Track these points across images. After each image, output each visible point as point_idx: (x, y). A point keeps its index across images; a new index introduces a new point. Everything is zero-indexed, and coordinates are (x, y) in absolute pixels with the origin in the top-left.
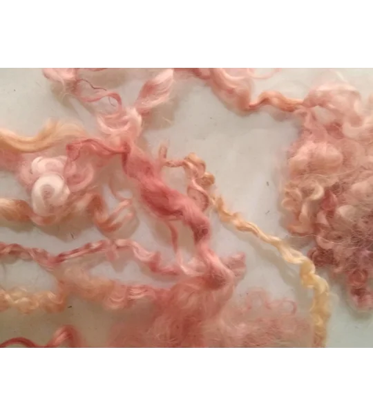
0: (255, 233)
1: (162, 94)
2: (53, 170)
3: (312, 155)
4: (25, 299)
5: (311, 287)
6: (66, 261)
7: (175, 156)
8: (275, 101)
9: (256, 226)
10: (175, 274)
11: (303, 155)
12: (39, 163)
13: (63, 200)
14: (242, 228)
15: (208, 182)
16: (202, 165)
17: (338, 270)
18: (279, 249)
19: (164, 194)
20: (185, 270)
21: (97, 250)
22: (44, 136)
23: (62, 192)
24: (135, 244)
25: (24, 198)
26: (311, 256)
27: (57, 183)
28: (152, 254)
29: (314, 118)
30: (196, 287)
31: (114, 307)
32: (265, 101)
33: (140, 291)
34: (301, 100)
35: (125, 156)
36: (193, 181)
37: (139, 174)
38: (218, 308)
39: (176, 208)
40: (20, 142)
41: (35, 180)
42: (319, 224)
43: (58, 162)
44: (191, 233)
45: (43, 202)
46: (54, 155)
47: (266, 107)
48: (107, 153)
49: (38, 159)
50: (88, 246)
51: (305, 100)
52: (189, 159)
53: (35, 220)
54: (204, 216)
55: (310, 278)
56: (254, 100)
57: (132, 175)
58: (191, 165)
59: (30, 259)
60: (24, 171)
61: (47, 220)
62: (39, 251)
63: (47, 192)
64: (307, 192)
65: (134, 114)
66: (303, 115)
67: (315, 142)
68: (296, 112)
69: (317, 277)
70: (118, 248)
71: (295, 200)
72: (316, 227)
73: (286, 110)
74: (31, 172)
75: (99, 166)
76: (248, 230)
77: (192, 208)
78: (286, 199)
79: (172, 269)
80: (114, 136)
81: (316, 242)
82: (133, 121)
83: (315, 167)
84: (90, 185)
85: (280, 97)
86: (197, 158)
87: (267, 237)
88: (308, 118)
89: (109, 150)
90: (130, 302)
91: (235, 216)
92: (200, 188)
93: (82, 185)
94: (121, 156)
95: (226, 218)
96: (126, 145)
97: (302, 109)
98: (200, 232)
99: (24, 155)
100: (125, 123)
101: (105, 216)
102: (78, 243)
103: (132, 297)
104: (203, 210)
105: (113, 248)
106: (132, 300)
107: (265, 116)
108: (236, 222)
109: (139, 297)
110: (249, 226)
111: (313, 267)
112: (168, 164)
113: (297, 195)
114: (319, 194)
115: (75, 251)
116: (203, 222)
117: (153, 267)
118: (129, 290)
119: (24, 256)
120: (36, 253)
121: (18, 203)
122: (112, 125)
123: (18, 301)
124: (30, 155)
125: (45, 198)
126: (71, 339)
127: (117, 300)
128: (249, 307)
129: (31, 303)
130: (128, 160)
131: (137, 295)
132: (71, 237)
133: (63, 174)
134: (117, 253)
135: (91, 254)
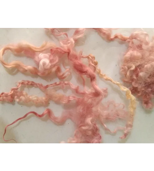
0: (111, 81)
1: (81, 34)
2: (46, 57)
3: (131, 55)
4: (36, 98)
5: (129, 99)
6: (49, 87)
7: (85, 54)
8: (120, 37)
9: (111, 79)
10: (84, 94)
11: (128, 55)
12: (41, 55)
13: (49, 67)
14: (107, 80)
15: (96, 64)
16: (94, 58)
17: (139, 94)
18: (119, 86)
19: (81, 65)
20: (87, 92)
21: (58, 85)
22: (43, 47)
23: (49, 64)
24: (71, 83)
25: (36, 67)
26: (130, 89)
27: (47, 61)
28: (76, 86)
29: (133, 43)
30: (91, 96)
31: (64, 102)
32: (116, 37)
33: (72, 98)
34: (128, 37)
35: (69, 53)
36: (91, 63)
37: (73, 59)
38: (98, 103)
39: (85, 70)
40: (35, 48)
41: (40, 61)
42: (134, 79)
43: (47, 55)
44: (90, 79)
46: (46, 53)
47: (117, 39)
48: (63, 52)
49: (41, 54)
50: (56, 83)
51: (130, 37)
52: (90, 56)
53: (39, 74)
55: (129, 96)
56: (112, 37)
57: (71, 60)
58: (90, 57)
59: (37, 87)
60: (36, 58)
61: (43, 73)
62: (40, 84)
63: (44, 64)
64: (129, 68)
65: (72, 40)
66: (129, 42)
67: (132, 51)
68: (127, 41)
69: (132, 95)
71: (125, 70)
72: (132, 80)
73: (123, 40)
74: (39, 58)
75: (60, 57)
76: (109, 80)
77: (90, 70)
78: (122, 70)
79: (83, 92)
80: (65, 47)
81: (132, 85)
82: (72, 42)
83: (132, 59)
84: (57, 63)
85: (121, 36)
86: (92, 55)
87: (115, 83)
88: (131, 43)
89: (64, 51)
90: (69, 101)
91: (105, 75)
92: (93, 65)
93: (55, 63)
94: (67, 53)
95: (101, 77)
96: (69, 50)
97: (129, 40)
98: (92, 78)
99: (36, 53)
100: (69, 43)
101: (61, 74)
102: (53, 82)
104: (94, 72)
105: (64, 84)
106: (70, 100)
107: (116, 42)
108: (105, 78)
109: (72, 99)
110: (109, 79)
111: (130, 92)
112: (83, 57)
113: (126, 68)
114: (133, 68)
115: (51, 85)
116: (94, 75)
117: (77, 91)
118: (69, 97)
119: (35, 86)
120: (39, 85)
121: (34, 68)
122: (64, 44)
123: (34, 99)
124: (38, 53)
125: (44, 66)
126: (49, 113)
127: (65, 100)
128: (108, 106)
129: (37, 100)
130: (70, 55)
131: (71, 99)
132: (50, 81)
133: (49, 59)
134: (65, 86)
135: (57, 86)
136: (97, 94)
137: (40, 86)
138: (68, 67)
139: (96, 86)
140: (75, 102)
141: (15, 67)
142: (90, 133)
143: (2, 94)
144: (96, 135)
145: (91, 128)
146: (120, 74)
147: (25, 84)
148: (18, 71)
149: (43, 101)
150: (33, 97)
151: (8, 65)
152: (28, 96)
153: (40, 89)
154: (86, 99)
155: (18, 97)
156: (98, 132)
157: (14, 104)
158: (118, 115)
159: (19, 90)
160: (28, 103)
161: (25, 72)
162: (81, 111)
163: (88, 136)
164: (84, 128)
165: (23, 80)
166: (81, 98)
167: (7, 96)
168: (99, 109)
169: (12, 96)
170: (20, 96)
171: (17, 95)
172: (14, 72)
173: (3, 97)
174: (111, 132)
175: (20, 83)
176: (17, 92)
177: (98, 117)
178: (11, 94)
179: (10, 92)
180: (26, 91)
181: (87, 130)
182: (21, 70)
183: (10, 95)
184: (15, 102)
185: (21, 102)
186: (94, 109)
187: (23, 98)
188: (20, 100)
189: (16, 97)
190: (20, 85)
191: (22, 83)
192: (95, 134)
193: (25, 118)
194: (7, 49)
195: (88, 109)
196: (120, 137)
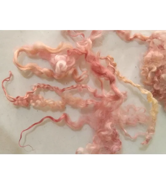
0: (131, 84)
1: (98, 34)
2: (62, 59)
3: (152, 56)
4: (52, 102)
5: (151, 102)
6: (64, 91)
7: (103, 56)
8: (139, 37)
9: (132, 81)
10: (102, 98)
11: (149, 55)
12: (57, 57)
13: (65, 69)
14: (126, 82)
15: (115, 65)
16: (112, 59)
17: (162, 98)
18: (140, 90)
19: (100, 67)
20: (106, 96)
21: (75, 88)
22: (59, 48)
23: (65, 67)
24: (88, 86)
25: (52, 69)
26: (151, 92)
27: (64, 63)
28: (94, 90)
29: (153, 43)
30: (111, 100)
31: (82, 107)
32: (136, 37)
34: (148, 37)
35: (86, 54)
36: (110, 64)
37: (91, 61)
38: (118, 107)
39: (104, 72)
40: (51, 50)
41: (56, 63)
42: (156, 81)
43: (63, 57)
44: (109, 81)
45: (59, 69)
46: (62, 54)
47: (136, 39)
48: (80, 53)
49: (57, 56)
50: (72, 86)
51: (150, 37)
52: (108, 57)
53: (55, 77)
54: (114, 75)
55: (151, 99)
56: (132, 37)
57: (89, 62)
58: (109, 59)
59: (53, 91)
60: (52, 60)
61: (60, 76)
63: (61, 66)
64: (150, 69)
65: (89, 40)
66: (149, 42)
67: (154, 51)
68: (147, 41)
69: (154, 99)
70: (83, 87)
71: (146, 72)
72: (154, 82)
73: (143, 40)
74: (55, 60)
75: (76, 59)
76: (128, 83)
77: (110, 72)
78: (143, 71)
79: (101, 96)
80: (83, 48)
81: (154, 88)
82: (89, 43)
83: (153, 60)
84: (73, 66)
85: (141, 36)
86: (111, 56)
87: (135, 85)
88: (151, 43)
89: (81, 52)
90: (87, 105)
91: (124, 78)
92: (112, 66)
93: (71, 65)
94: (84, 55)
95: (121, 79)
96: (86, 51)
97: (149, 40)
98: (112, 81)
99: (52, 54)
100: (86, 44)
101: (78, 77)
102: (69, 85)
103: (88, 103)
104: (113, 73)
105: (81, 87)
106: (88, 104)
107: (135, 43)
108: (124, 80)
109: (91, 103)
110: (129, 81)
111: (152, 95)
112: (101, 59)
113: (147, 70)
114: (155, 69)
115: (68, 88)
116: (113, 77)
117: (94, 94)
118: (87, 101)
119: (51, 89)
120: (55, 88)
121: (50, 70)
122: (81, 45)
123: (50, 103)
124: (54, 54)
125: (60, 68)
126: (66, 117)
127: (82, 104)
128: (128, 110)
129: (54, 104)
130: (87, 56)
131: (89, 102)
132: (66, 84)
133: (66, 60)
134: (82, 89)
135: (73, 89)
136: (117, 97)
137: (56, 90)
138: (85, 70)
139: (116, 89)
140: (92, 106)
141: (31, 69)
142: (110, 138)
143: (17, 98)
144: (115, 141)
145: (111, 133)
146: (141, 76)
147: (41, 88)
148: (33, 74)
149: (60, 106)
150: (49, 101)
151: (23, 68)
152: (45, 100)
153: (56, 92)
154: (105, 103)
155: (34, 101)
156: (117, 138)
157: (29, 108)
158: (139, 120)
159: (34, 93)
160: (44, 107)
161: (40, 75)
162: (100, 115)
163: (107, 142)
164: (103, 133)
165: (38, 84)
166: (100, 102)
167: (22, 99)
168: (119, 114)
169: (28, 100)
170: (36, 100)
171: (33, 99)
172: (29, 75)
173: (18, 101)
174: (131, 138)
175: (35, 87)
176: (32, 96)
177: (118, 122)
178: (26, 97)
179: (26, 96)
180: (41, 95)
181: (107, 135)
182: (37, 72)
183: (26, 99)
184: (31, 106)
185: (37, 106)
186: (114, 113)
187: (38, 102)
188: (36, 104)
189: (31, 101)
190: (36, 89)
191: (38, 87)
192: (115, 139)
193: (41, 123)
194: (21, 51)
195: (108, 113)
196: (141, 143)
